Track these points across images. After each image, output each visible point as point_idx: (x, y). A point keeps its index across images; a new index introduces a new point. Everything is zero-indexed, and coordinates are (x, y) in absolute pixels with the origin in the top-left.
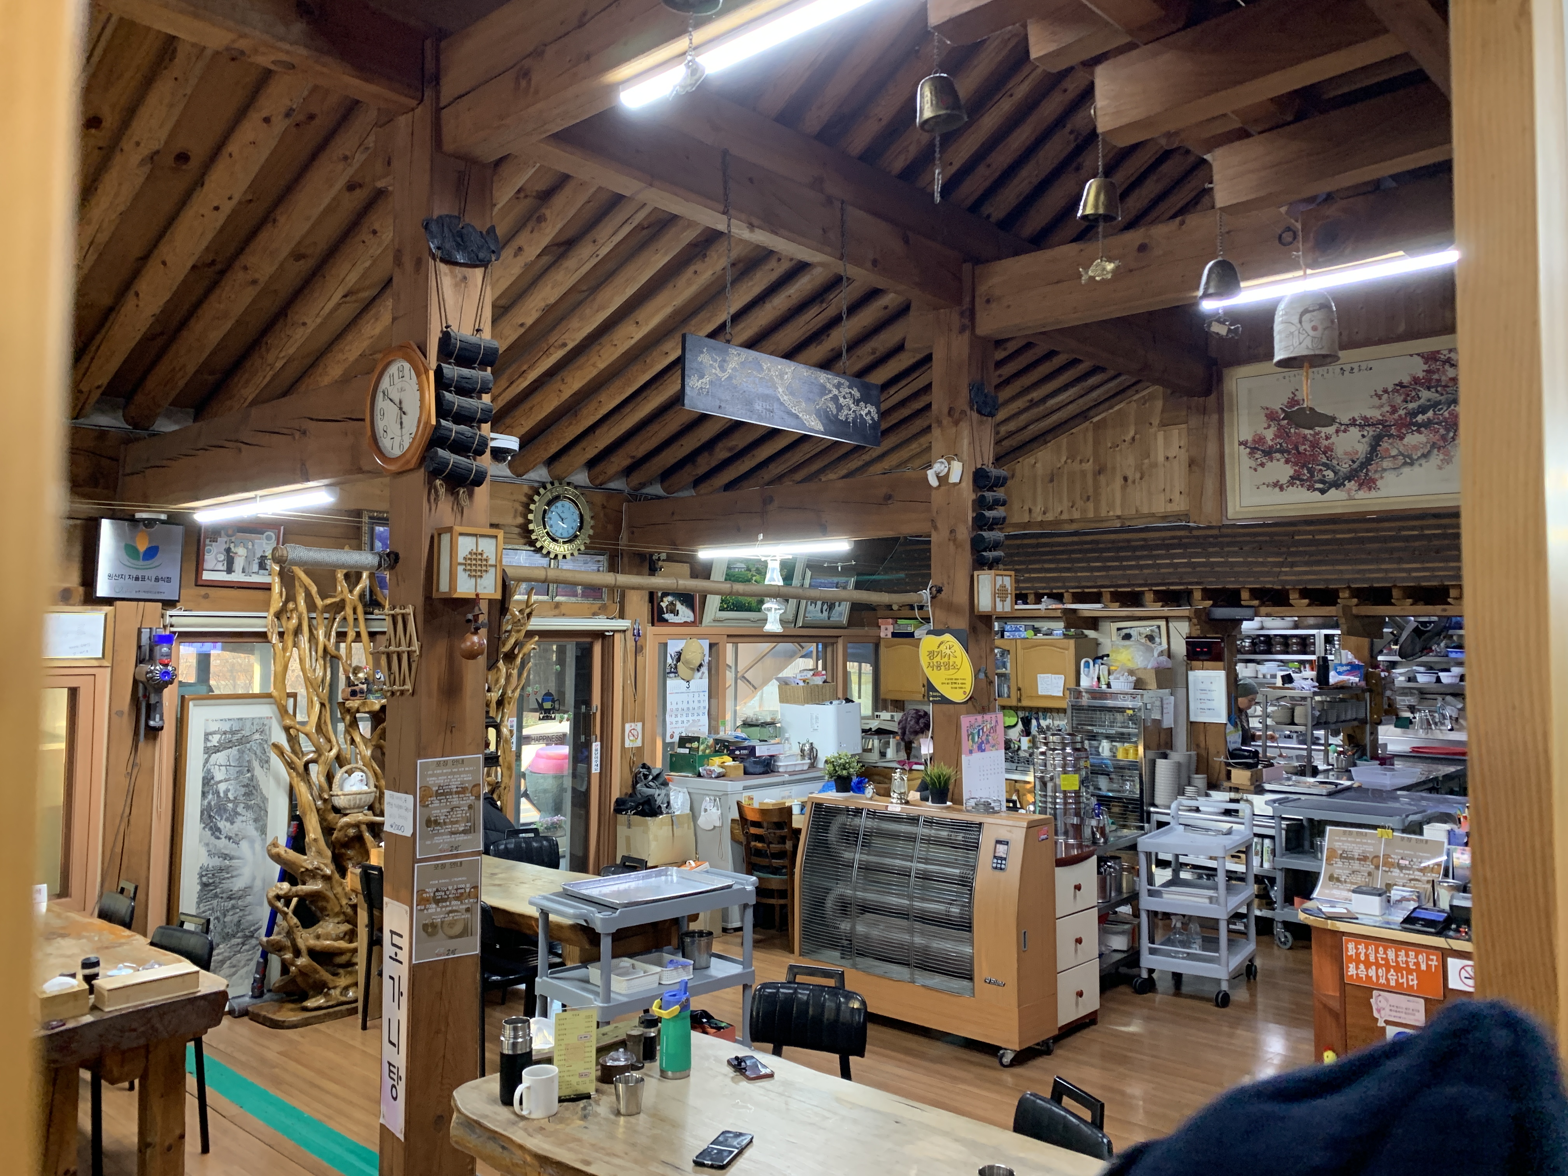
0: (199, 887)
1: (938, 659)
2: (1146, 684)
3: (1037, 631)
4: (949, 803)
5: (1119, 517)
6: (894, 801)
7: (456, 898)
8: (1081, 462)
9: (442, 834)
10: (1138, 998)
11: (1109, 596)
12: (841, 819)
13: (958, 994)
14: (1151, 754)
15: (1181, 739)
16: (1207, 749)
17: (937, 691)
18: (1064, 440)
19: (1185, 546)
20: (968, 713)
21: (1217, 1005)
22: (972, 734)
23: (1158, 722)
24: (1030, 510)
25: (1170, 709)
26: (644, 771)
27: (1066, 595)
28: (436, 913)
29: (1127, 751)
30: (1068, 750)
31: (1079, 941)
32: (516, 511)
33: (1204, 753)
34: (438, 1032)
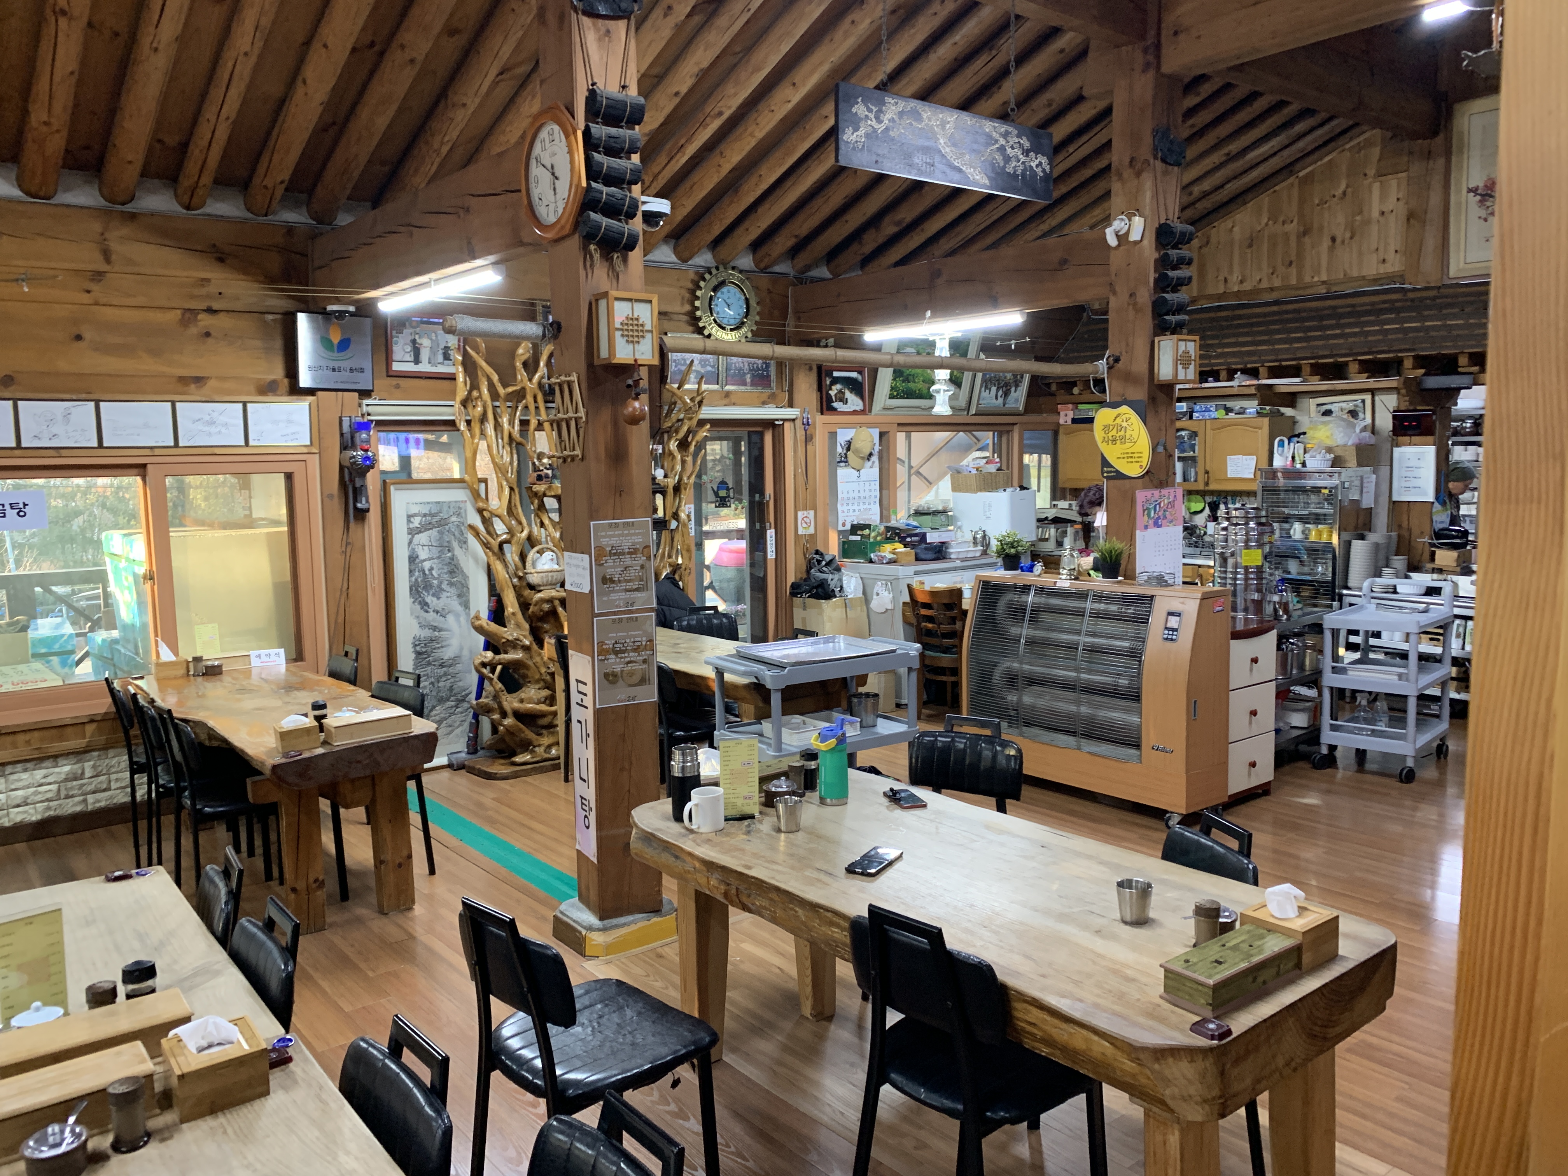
0: (413, 656)
1: (1114, 432)
2: (1345, 461)
3: (1228, 410)
4: (1120, 578)
5: (1324, 282)
6: (1064, 577)
7: (634, 650)
8: (1284, 223)
9: (618, 591)
10: (1317, 774)
11: (1308, 369)
12: (1009, 596)
13: (1125, 761)
14: (1346, 536)
15: (1381, 519)
16: (1409, 530)
17: (1112, 466)
18: (1265, 200)
19: (1398, 311)
20: (1145, 487)
21: (1401, 781)
22: (1148, 509)
23: (1357, 502)
24: (1226, 280)
25: (1370, 487)
26: (818, 557)
27: (1261, 369)
28: (615, 663)
29: (1320, 533)
30: (1252, 525)
31: (1254, 713)
32: (683, 298)
33: (1406, 534)
34: (622, 769)
